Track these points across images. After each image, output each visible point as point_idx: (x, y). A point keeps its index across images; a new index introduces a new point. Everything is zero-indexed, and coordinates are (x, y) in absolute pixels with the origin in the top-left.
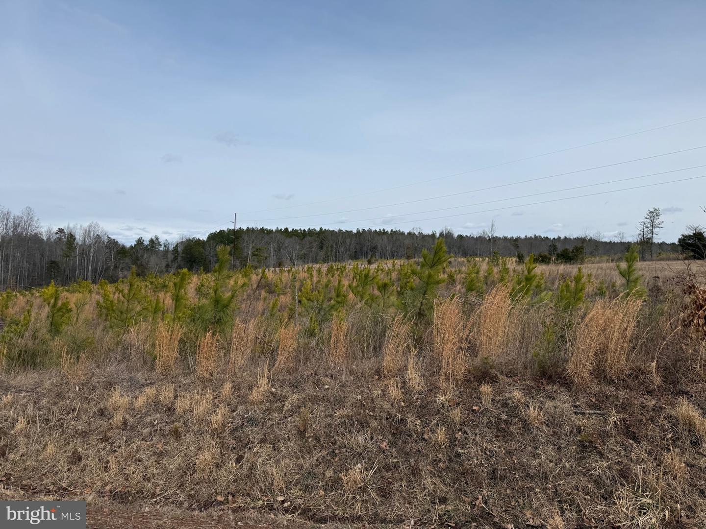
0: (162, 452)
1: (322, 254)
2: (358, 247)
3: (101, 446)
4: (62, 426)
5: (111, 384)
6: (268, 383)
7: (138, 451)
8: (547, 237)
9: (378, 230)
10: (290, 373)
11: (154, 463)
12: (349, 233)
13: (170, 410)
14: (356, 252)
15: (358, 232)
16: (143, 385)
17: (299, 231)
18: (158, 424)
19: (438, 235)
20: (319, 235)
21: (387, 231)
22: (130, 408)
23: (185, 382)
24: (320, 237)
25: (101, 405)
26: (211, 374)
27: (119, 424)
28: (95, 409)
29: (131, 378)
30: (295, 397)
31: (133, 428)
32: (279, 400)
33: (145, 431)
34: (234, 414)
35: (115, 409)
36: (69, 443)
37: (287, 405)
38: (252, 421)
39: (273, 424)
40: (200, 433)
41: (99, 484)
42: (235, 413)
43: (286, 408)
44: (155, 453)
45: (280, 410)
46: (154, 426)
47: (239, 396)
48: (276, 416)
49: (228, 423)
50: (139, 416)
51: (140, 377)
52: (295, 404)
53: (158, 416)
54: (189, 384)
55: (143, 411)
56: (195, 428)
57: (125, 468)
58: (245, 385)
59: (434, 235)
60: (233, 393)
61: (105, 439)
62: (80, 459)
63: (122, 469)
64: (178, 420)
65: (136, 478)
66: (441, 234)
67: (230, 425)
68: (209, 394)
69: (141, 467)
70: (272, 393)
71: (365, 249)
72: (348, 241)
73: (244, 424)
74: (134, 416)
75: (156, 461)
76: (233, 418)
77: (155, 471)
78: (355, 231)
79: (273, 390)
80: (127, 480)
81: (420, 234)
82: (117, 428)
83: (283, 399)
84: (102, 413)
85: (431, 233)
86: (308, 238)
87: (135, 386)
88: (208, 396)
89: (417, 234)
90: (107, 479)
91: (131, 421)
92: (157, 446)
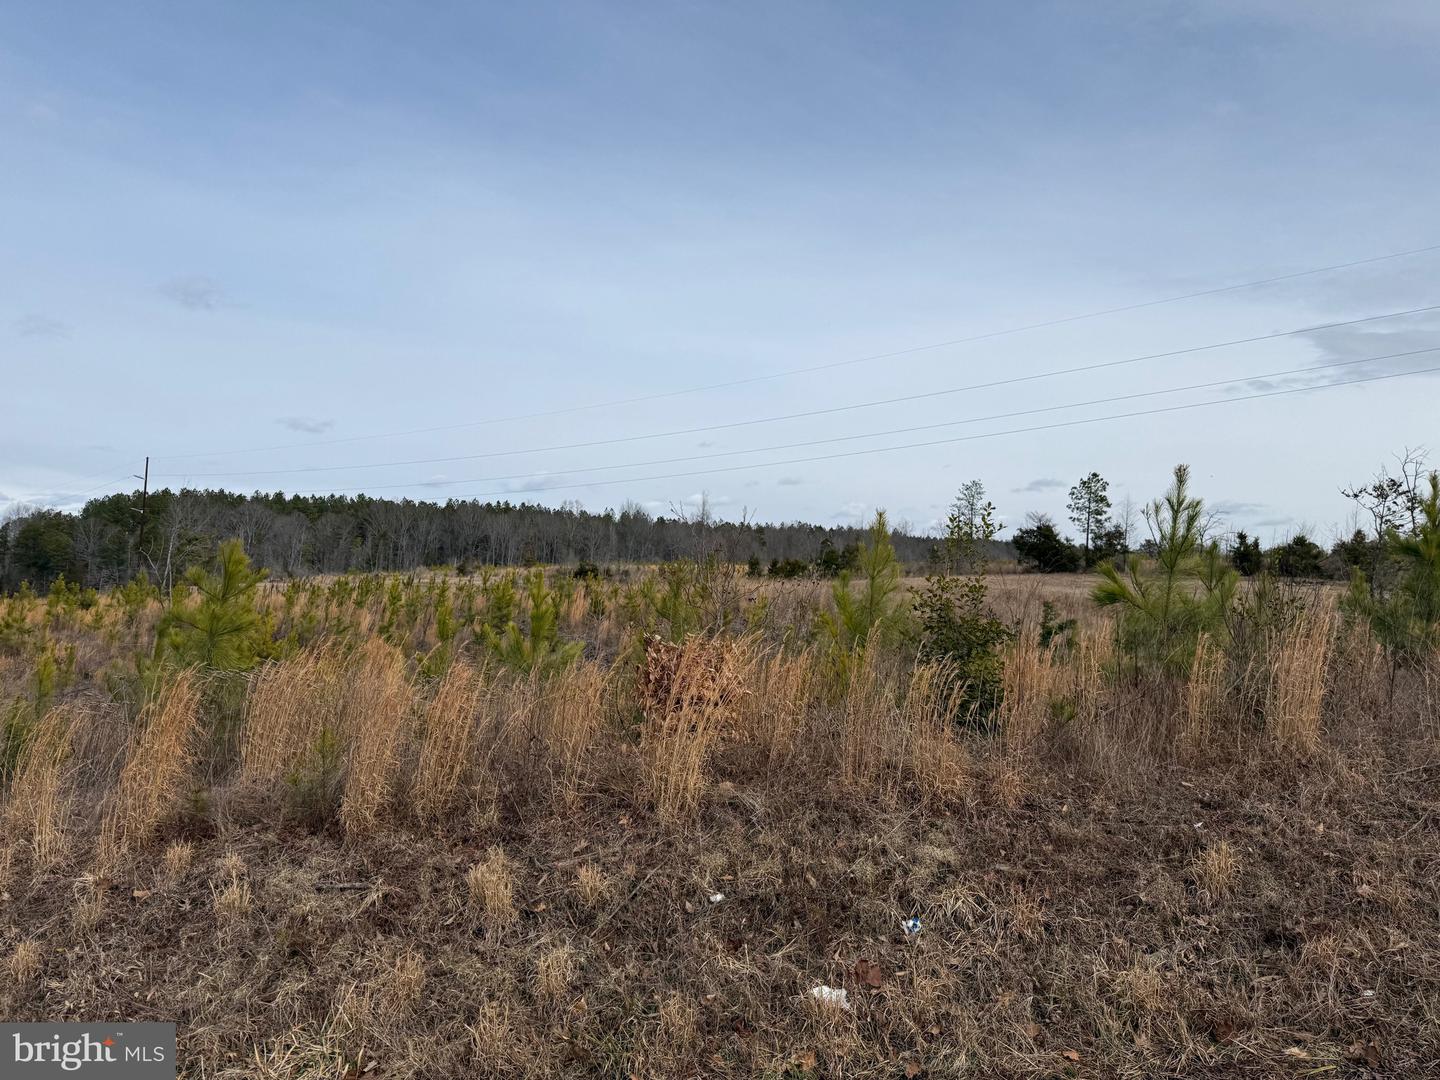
1: (365, 550)
2: (447, 539)
8: (820, 527)
9: (494, 504)
12: (428, 509)
14: (441, 548)
15: (449, 505)
17: (311, 501)
19: (617, 517)
20: (356, 511)
21: (515, 507)
24: (360, 514)
59: (608, 517)
66: (625, 516)
71: (461, 543)
72: (423, 525)
78: (442, 504)
81: (583, 513)
85: (602, 514)
86: (331, 516)
89: (575, 512)
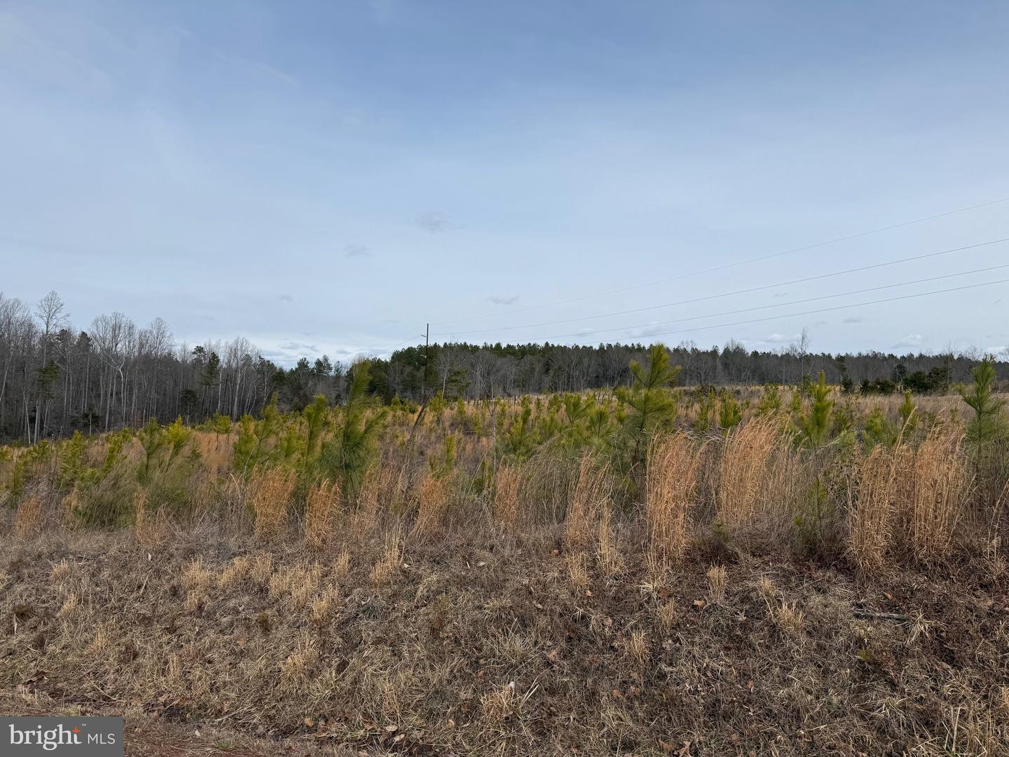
0: (242, 652)
1: (547, 380)
2: (601, 370)
3: (165, 639)
4: (121, 609)
5: (193, 553)
6: (400, 556)
7: (210, 648)
8: (892, 355)
9: (630, 345)
10: (432, 542)
11: (228, 667)
12: (588, 351)
13: (263, 590)
14: (597, 376)
15: (601, 348)
16: (235, 555)
17: (517, 348)
18: (243, 610)
19: (721, 352)
20: (544, 353)
21: (644, 347)
22: (211, 587)
23: (289, 552)
24: (547, 355)
25: (175, 582)
26: (324, 541)
27: (194, 608)
28: (167, 587)
29: (220, 544)
30: (434, 577)
31: (209, 616)
32: (413, 581)
33: (225, 619)
34: (347, 600)
35: (192, 587)
36: (126, 633)
37: (421, 588)
38: (370, 611)
39: (397, 617)
40: (297, 625)
41: (152, 692)
42: (349, 598)
43: (419, 593)
44: (233, 652)
45: (412, 595)
46: (238, 612)
47: (357, 574)
48: (404, 605)
49: (336, 613)
50: (221, 598)
51: (232, 543)
52: (432, 588)
53: (246, 599)
54: (293, 555)
55: (228, 592)
56: (291, 618)
57: (189, 672)
58: (368, 558)
59: (715, 352)
60: (351, 569)
61: (171, 630)
62: (136, 656)
63: (185, 673)
64: (271, 606)
65: (201, 687)
66: (726, 351)
67: (338, 615)
68: (317, 570)
69: (210, 672)
70: (404, 572)
71: (610, 373)
72: (586, 360)
73: (358, 615)
74: (213, 598)
75: (230, 664)
76: (345, 605)
77: (227, 679)
78: (596, 347)
79: (406, 566)
80: (190, 689)
81: (694, 350)
82: (191, 614)
83: (416, 580)
84: (175, 592)
85: (710, 349)
86: (528, 358)
87: (224, 555)
88: (315, 572)
89: (689, 350)
90: (164, 686)
91: (209, 605)
92: (238, 642)
